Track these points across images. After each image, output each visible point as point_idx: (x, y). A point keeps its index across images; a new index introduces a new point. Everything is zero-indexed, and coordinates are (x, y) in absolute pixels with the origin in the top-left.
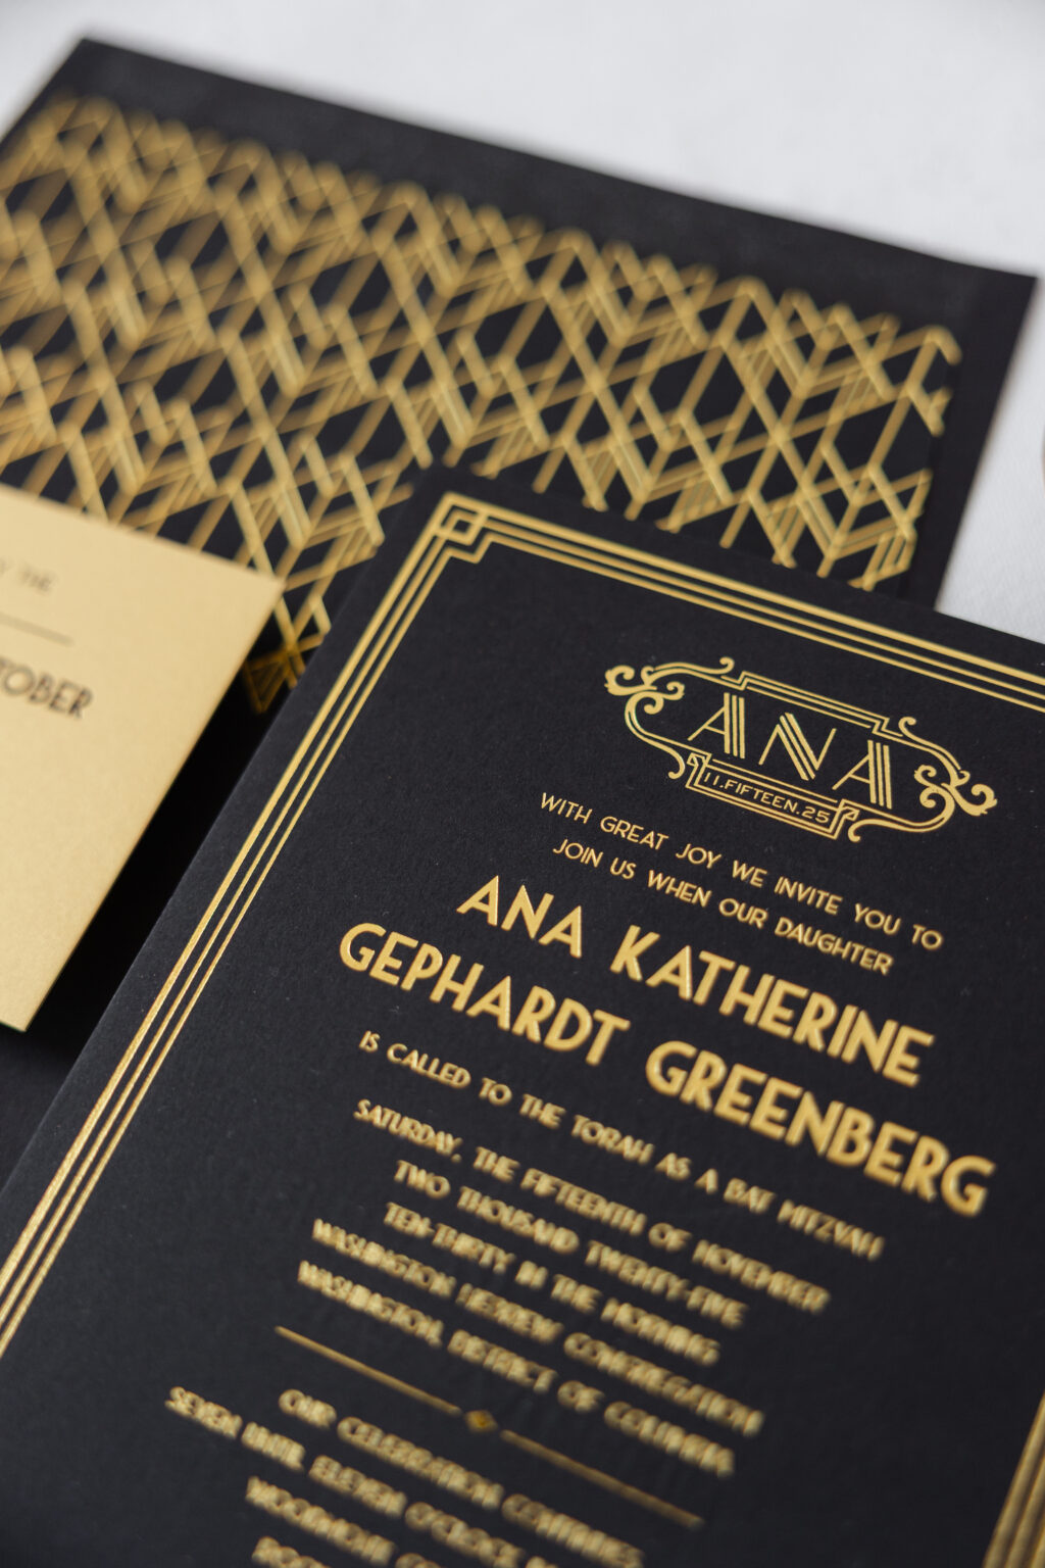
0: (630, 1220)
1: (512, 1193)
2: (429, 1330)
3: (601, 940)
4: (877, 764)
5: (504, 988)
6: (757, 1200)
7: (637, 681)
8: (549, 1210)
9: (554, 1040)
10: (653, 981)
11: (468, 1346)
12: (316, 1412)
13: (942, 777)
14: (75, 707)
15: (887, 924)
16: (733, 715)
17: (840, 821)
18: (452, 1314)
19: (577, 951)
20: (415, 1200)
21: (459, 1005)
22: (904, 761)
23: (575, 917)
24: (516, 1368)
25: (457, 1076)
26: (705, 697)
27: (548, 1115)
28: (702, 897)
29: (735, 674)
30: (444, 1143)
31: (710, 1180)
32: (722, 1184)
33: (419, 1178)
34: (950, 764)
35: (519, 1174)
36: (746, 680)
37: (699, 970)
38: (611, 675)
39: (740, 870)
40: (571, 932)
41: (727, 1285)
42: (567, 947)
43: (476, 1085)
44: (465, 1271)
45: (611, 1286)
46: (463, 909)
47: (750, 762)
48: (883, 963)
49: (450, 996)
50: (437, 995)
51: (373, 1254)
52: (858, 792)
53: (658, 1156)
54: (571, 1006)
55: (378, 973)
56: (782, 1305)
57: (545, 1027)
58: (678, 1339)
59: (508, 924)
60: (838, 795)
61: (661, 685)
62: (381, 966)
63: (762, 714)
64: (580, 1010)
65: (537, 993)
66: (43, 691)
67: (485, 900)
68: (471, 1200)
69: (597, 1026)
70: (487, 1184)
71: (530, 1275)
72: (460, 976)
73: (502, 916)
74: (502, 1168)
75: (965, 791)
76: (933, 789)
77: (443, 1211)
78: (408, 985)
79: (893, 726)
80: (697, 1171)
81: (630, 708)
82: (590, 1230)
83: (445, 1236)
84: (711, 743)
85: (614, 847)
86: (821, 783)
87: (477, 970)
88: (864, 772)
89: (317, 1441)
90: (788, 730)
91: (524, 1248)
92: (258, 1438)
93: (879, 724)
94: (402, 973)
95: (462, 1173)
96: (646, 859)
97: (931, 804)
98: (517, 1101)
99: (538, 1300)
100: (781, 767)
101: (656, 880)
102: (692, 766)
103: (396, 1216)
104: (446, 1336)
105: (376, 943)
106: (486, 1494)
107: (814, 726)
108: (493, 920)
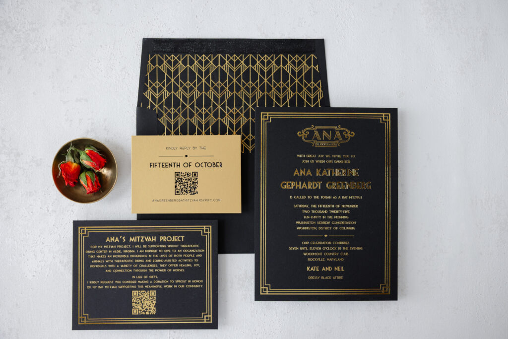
0: (333, 206)
1: (317, 209)
2: (315, 228)
3: (314, 172)
4: (338, 134)
5: (304, 184)
6: (346, 197)
7: (302, 133)
8: (323, 209)
9: (314, 188)
10: (322, 175)
11: (320, 228)
12: (307, 243)
13: (347, 133)
14: (221, 166)
15: (348, 156)
16: (316, 133)
17: (336, 144)
18: (317, 226)
19: (311, 175)
20: (307, 214)
21: (300, 188)
22: (341, 132)
23: (309, 171)
24: (327, 228)
25: (304, 197)
26: (312, 132)
27: (317, 197)
28: (324, 161)
29: (314, 127)
30: (307, 206)
31: (339, 197)
32: (341, 197)
33: (306, 212)
34: (347, 131)
35: (317, 206)
36: (317, 127)
37: (327, 172)
38: (298, 134)
39: (327, 156)
40: (309, 173)
41: (347, 209)
42: (310, 175)
43: (307, 197)
44: (316, 220)
45: (334, 215)
46: (294, 175)
47: (322, 140)
48: (349, 162)
49: (298, 187)
50: (297, 188)
51: (304, 223)
52: (337, 139)
53: (332, 197)
54: (314, 183)
55: (288, 188)
56: (353, 208)
57: (312, 186)
58: (344, 217)
59: (301, 175)
60: (335, 140)
61: (305, 132)
62: (287, 187)
63: (320, 132)
64: (315, 183)
65: (309, 183)
66: (215, 165)
67: (296, 173)
68: (313, 212)
69: (318, 184)
70: (314, 209)
71: (324, 217)
72: (298, 184)
73: (300, 174)
74: (315, 206)
75: (350, 134)
76: (346, 135)
77: (310, 214)
78: (292, 188)
79: (338, 128)
80: (338, 197)
81: (303, 138)
82: (328, 209)
83: (312, 217)
84: (316, 139)
85: (310, 159)
86: (332, 140)
87: (300, 182)
88: (337, 136)
89: (308, 246)
90: (324, 133)
91: (322, 215)
92: (302, 248)
93: (336, 127)
94: (291, 187)
95: (311, 209)
96: (314, 159)
97: (347, 137)
98: (313, 197)
99: (326, 220)
100: (326, 139)
101: (317, 161)
102: (315, 143)
103: (305, 217)
104: (318, 228)
105: (285, 184)
106: (330, 243)
107: (328, 131)
108: (299, 175)
